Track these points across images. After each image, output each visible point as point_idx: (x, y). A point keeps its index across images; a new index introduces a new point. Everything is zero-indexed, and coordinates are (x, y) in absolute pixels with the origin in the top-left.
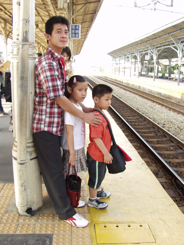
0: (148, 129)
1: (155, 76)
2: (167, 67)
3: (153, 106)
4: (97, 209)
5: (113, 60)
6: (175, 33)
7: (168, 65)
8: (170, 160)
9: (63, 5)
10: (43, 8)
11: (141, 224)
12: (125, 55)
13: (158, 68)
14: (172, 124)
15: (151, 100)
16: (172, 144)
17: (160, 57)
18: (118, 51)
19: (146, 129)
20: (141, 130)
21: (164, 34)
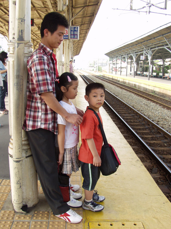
0: (143, 126)
1: (150, 76)
2: (161, 67)
3: (147, 104)
4: (93, 211)
5: (110, 61)
6: (168, 34)
7: (162, 65)
8: (164, 156)
9: (62, 7)
10: (44, 11)
11: (136, 223)
12: (121, 56)
13: (153, 68)
14: (166, 121)
15: (146, 98)
16: (166, 140)
17: (154, 57)
18: (115, 52)
19: (141, 126)
20: (136, 127)
21: (158, 35)
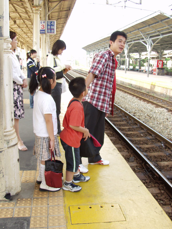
0: (120, 117)
1: (127, 69)
2: (137, 60)
3: (124, 96)
4: (72, 192)
5: (87, 54)
6: (144, 28)
7: (139, 59)
8: (141, 146)
9: (38, 2)
10: (20, 5)
11: (113, 205)
12: (98, 50)
13: (129, 61)
14: (142, 113)
15: (123, 91)
16: (142, 131)
17: (131, 51)
18: (92, 46)
19: (118, 118)
20: (113, 119)
21: (134, 29)
